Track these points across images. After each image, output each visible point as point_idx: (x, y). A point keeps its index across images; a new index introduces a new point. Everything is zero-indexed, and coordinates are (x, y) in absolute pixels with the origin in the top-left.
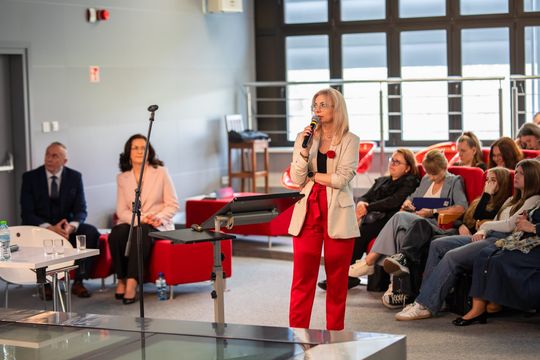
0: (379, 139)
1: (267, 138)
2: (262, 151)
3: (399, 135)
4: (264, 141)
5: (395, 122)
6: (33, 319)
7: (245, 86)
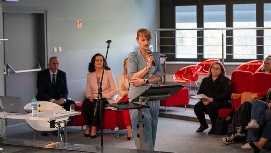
0: (221, 58)
1: (165, 57)
2: (163, 63)
3: (232, 56)
4: (163, 58)
5: (230, 50)
6: (48, 146)
7: (155, 30)
